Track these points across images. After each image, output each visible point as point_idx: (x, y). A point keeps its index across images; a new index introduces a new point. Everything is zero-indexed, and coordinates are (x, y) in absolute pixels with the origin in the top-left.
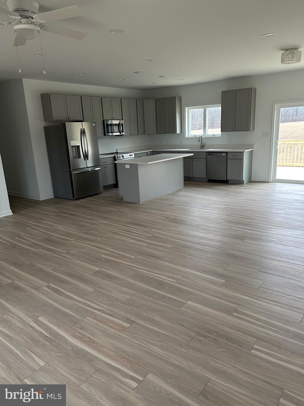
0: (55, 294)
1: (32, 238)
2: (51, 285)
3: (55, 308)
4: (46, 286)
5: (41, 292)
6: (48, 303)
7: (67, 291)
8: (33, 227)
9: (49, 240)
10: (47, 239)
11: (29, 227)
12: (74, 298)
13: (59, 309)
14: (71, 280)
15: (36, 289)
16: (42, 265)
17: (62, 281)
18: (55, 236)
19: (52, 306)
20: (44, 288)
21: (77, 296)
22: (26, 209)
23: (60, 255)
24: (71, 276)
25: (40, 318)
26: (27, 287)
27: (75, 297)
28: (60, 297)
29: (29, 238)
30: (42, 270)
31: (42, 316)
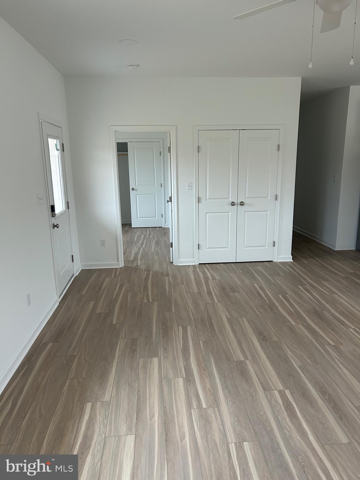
0: (285, 413)
1: (298, 303)
2: (287, 392)
3: (272, 439)
4: (280, 392)
5: (269, 398)
6: (269, 424)
7: (304, 417)
8: (308, 287)
9: (318, 315)
10: (316, 312)
11: (302, 285)
12: (308, 438)
13: (278, 445)
14: (320, 402)
15: (265, 389)
16: (291, 350)
17: (305, 395)
18: (329, 311)
19: (270, 433)
20: (276, 392)
21: (315, 438)
22: (312, 258)
23: (322, 346)
24: (323, 392)
25: (246, 444)
26: (255, 379)
27: (312, 438)
28: (290, 424)
29: (296, 301)
30: (286, 360)
31: (250, 443)
